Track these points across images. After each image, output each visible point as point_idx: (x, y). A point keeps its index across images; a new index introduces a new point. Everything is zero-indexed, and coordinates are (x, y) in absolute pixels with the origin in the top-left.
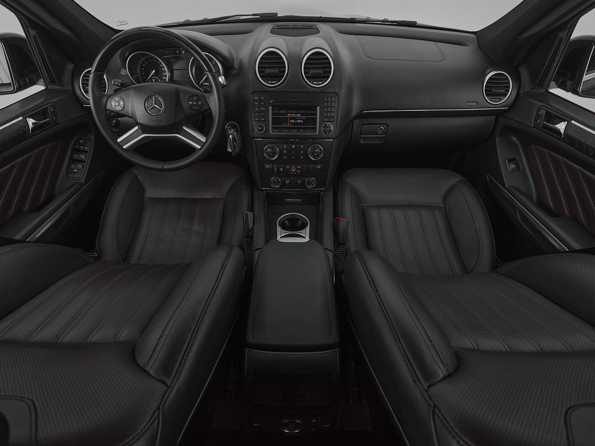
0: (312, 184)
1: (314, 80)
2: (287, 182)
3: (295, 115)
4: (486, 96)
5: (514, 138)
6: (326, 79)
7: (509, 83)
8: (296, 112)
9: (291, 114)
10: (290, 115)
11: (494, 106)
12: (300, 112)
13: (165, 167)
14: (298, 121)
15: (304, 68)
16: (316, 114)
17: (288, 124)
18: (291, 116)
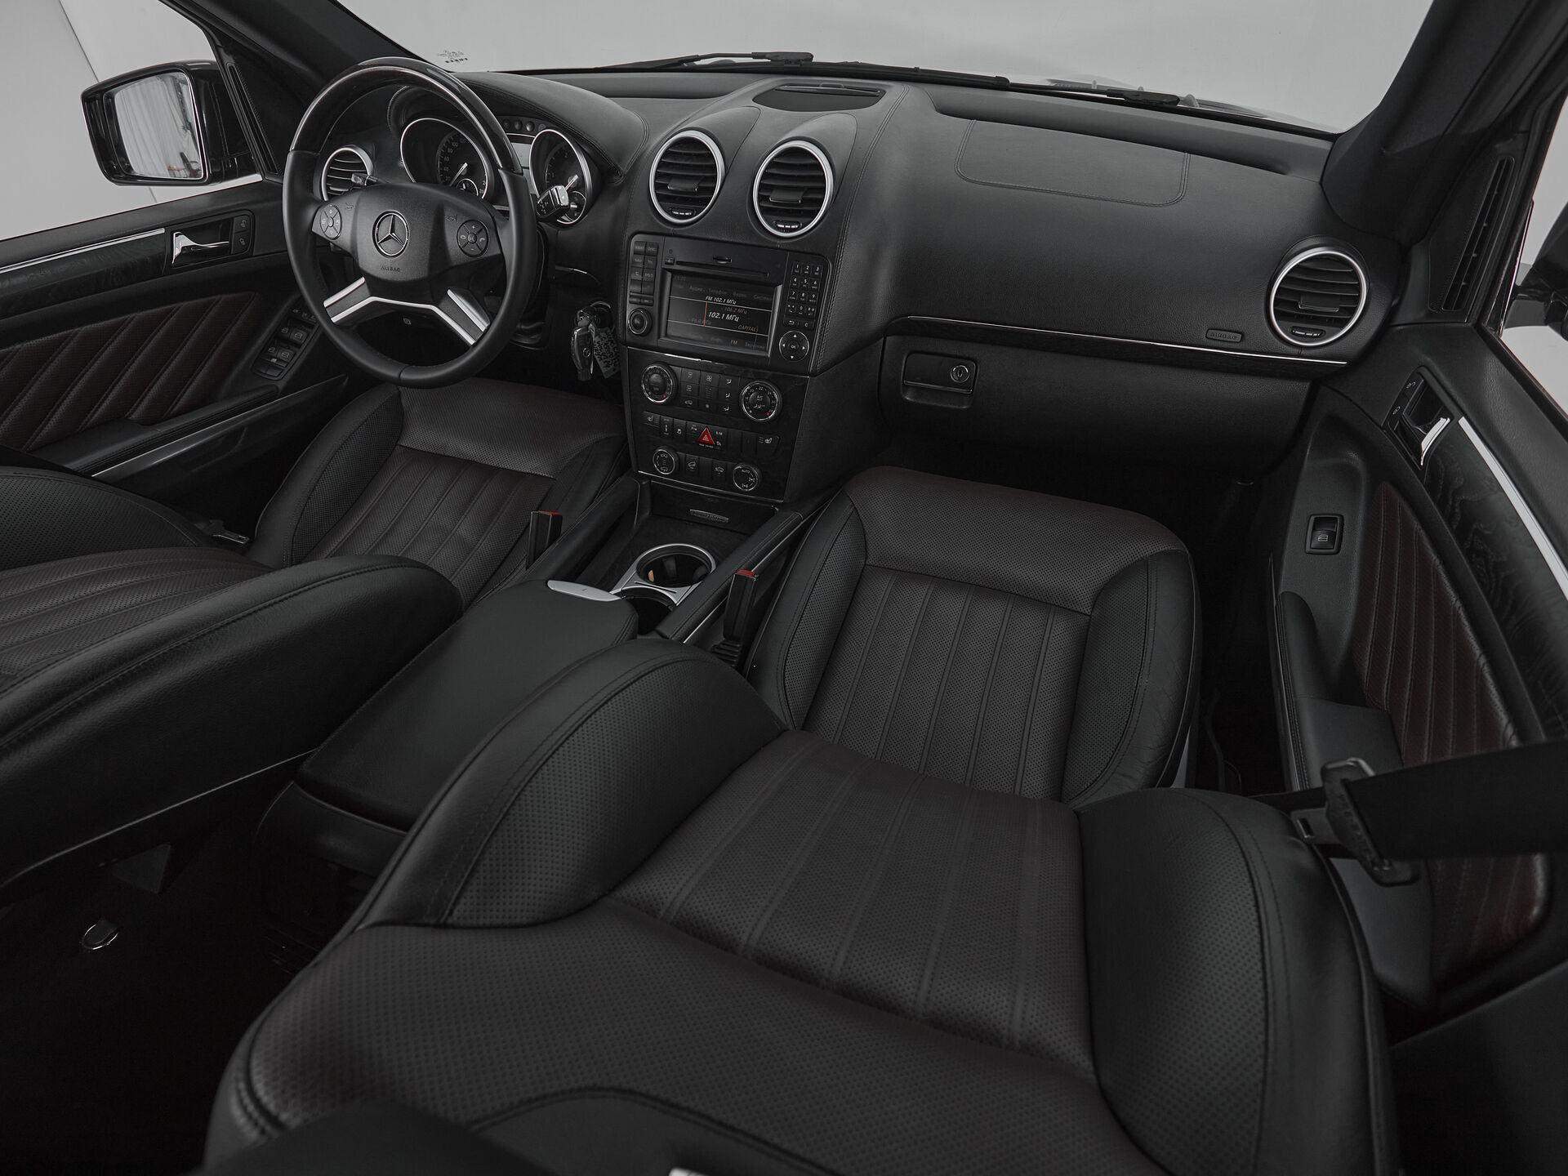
0: (749, 483)
1: (780, 219)
2: (692, 465)
3: (723, 300)
4: (1276, 320)
5: (1353, 455)
6: (807, 220)
7: (1358, 288)
8: (725, 293)
9: (714, 296)
10: (710, 299)
11: (1296, 351)
12: (735, 294)
13: (404, 376)
14: (729, 317)
15: (761, 185)
16: (770, 305)
17: (704, 322)
18: (713, 300)
